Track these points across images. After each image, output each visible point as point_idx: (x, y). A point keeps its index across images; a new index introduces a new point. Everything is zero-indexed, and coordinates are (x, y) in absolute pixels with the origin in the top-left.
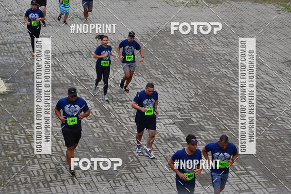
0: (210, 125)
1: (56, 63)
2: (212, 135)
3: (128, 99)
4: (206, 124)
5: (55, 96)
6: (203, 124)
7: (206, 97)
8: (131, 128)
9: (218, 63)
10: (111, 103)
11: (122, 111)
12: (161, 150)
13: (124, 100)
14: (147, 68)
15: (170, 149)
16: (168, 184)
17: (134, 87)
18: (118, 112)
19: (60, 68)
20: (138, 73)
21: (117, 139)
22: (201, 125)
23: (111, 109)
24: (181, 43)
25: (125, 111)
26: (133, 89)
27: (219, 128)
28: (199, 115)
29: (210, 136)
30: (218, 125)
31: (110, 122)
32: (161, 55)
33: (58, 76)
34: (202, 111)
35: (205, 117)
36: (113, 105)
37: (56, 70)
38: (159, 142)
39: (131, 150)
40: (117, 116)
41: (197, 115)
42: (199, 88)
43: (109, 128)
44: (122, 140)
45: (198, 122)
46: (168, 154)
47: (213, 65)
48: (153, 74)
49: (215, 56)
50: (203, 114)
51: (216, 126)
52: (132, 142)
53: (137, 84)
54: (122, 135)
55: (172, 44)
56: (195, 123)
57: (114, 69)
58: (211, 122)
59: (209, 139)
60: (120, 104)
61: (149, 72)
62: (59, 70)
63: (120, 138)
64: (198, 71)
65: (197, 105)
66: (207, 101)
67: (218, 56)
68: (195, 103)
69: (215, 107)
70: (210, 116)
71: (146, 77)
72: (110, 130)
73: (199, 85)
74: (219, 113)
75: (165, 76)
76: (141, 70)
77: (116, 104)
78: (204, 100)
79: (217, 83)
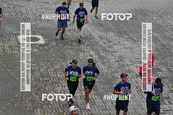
0: (164, 68)
1: (73, 28)
2: (165, 74)
3: (115, 51)
4: (162, 67)
5: (72, 47)
6: (160, 68)
7: (163, 51)
8: (116, 68)
9: (171, 31)
10: (105, 53)
11: (111, 58)
12: (134, 82)
13: (113, 51)
14: (127, 32)
15: (139, 82)
16: (137, 102)
17: (119, 44)
18: (109, 58)
19: (76, 31)
20: (122, 35)
21: (107, 74)
22: (159, 68)
23: (105, 56)
24: (149, 18)
25: (113, 58)
26: (118, 45)
27: (170, 70)
28: (158, 62)
29: (164, 75)
30: (169, 68)
31: (104, 64)
32: (136, 25)
33: (74, 35)
34: (160, 60)
35: (162, 63)
36: (106, 54)
37: (73, 32)
38: (132, 77)
39: (116, 81)
40: (108, 61)
41: (157, 62)
42: (158, 45)
43: (103, 67)
44: (110, 75)
45: (157, 66)
46: (138, 84)
47: (168, 32)
48: (131, 36)
49: (169, 26)
50: (160, 62)
51: (168, 69)
52: (116, 76)
53: (121, 42)
54: (111, 72)
55: (143, 19)
56: (155, 66)
57: (107, 33)
58: (165, 67)
59: (163, 76)
60: (110, 53)
61: (128, 35)
62: (75, 32)
63: (109, 73)
64: (158, 35)
65: (157, 55)
66: (163, 54)
67: (171, 26)
68: (156, 55)
69: (168, 58)
70: (165, 63)
71: (126, 38)
72: (104, 68)
73: (158, 43)
74: (170, 61)
75: (138, 37)
76: (123, 34)
77: (108, 54)
78: (161, 53)
79: (169, 43)
